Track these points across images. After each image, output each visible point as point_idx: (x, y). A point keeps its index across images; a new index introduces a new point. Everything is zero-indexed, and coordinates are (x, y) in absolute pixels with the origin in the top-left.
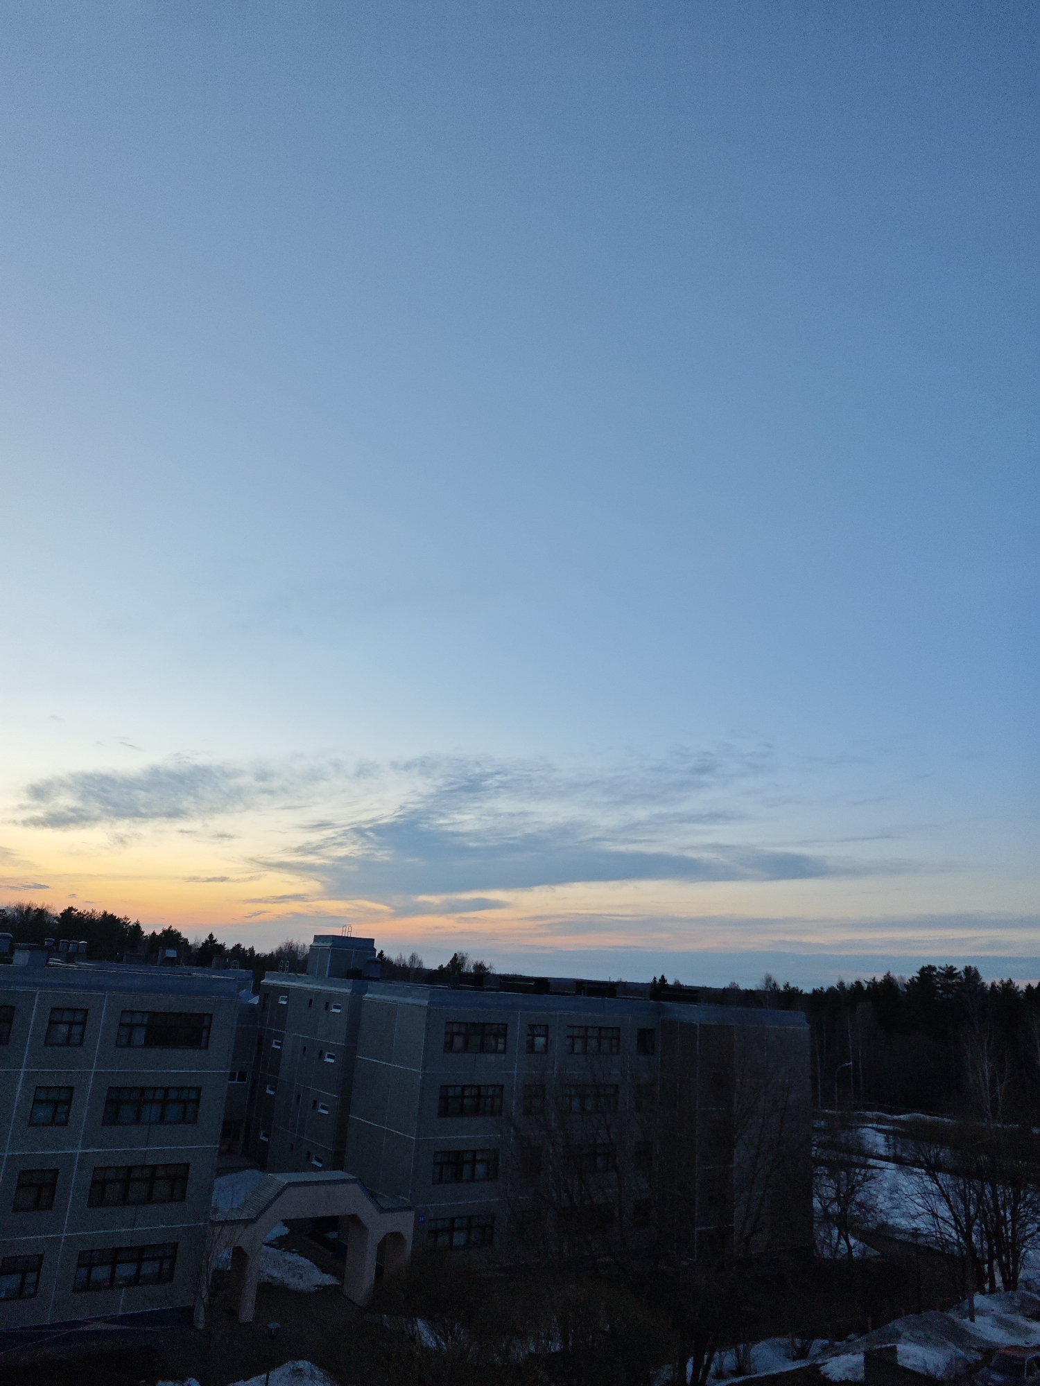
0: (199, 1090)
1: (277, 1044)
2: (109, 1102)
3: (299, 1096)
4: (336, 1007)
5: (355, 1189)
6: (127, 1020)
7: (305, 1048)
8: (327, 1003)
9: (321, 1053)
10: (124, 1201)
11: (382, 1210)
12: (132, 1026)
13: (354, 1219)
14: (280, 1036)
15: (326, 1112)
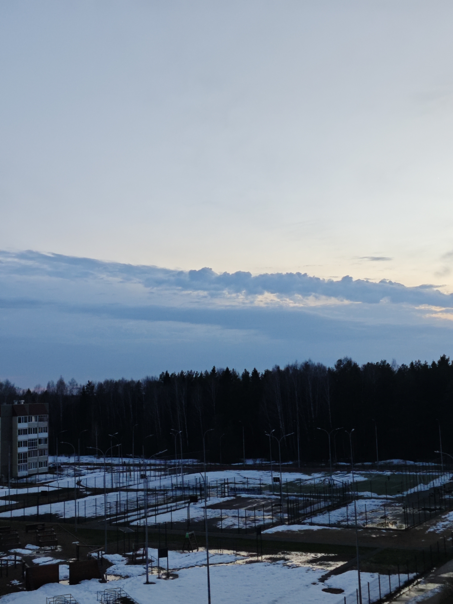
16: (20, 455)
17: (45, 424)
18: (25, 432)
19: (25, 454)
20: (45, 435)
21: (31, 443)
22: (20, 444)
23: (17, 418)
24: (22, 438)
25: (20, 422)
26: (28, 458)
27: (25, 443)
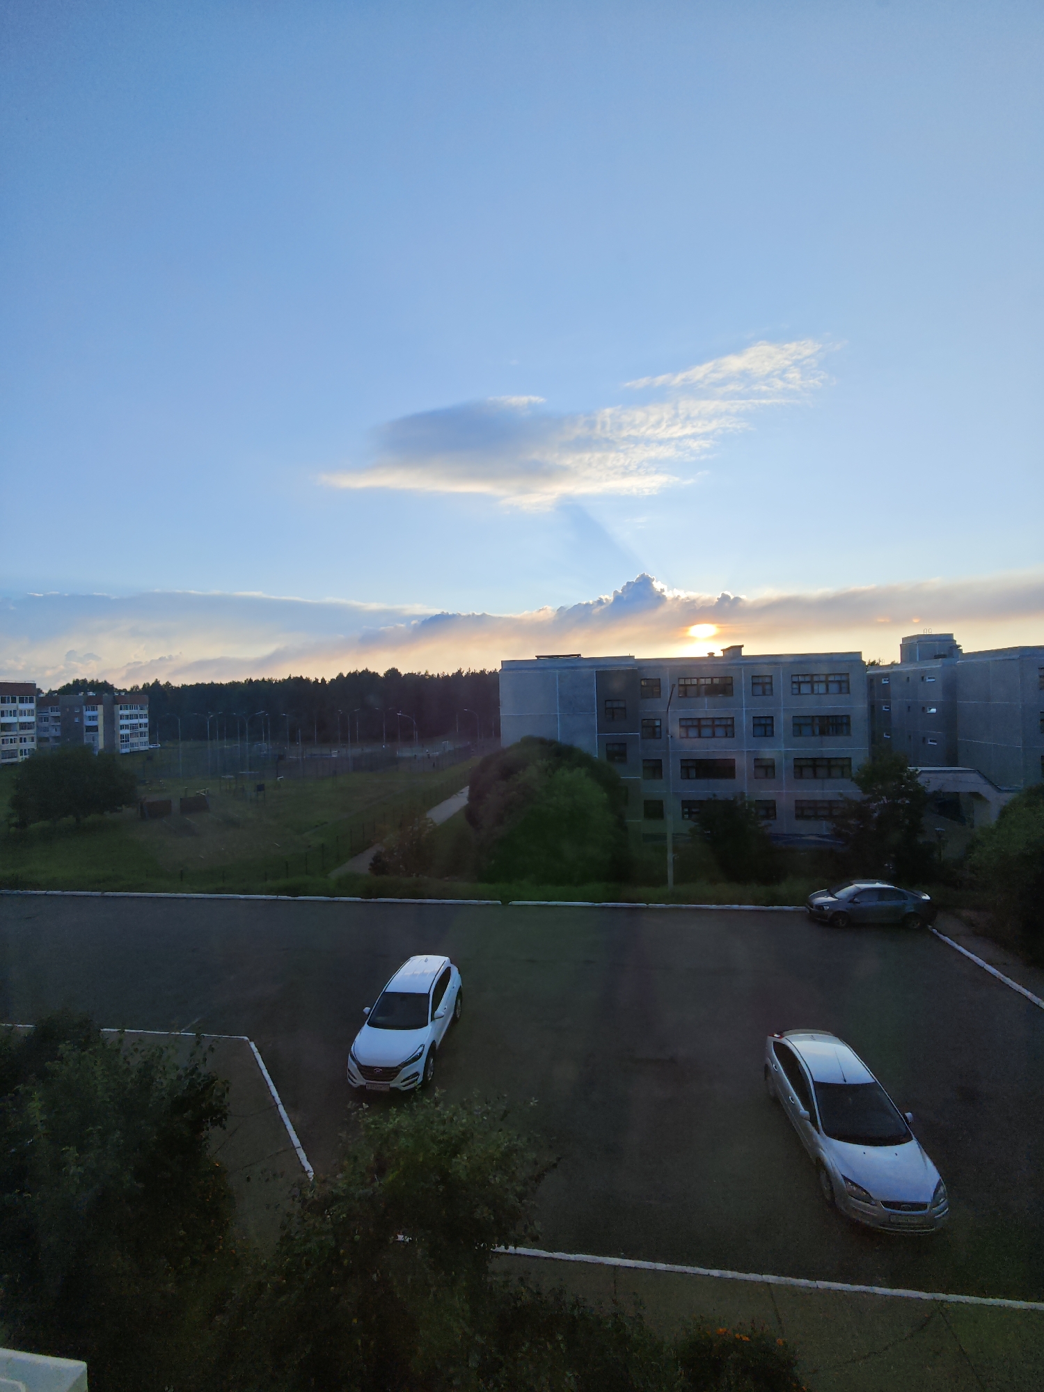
0: (848, 717)
1: (886, 708)
2: (794, 725)
3: (910, 737)
4: (929, 678)
5: (974, 777)
6: (795, 679)
7: (909, 707)
8: (923, 678)
9: (924, 708)
10: (815, 776)
11: (999, 790)
12: (799, 683)
13: (976, 795)
14: (888, 703)
15: (935, 744)
16: (122, 736)
17: (146, 712)
18: (128, 717)
19: (127, 736)
20: (146, 721)
21: (133, 727)
22: (122, 727)
23: (119, 706)
24: (123, 722)
25: (121, 709)
26: (130, 739)
27: (127, 727)
